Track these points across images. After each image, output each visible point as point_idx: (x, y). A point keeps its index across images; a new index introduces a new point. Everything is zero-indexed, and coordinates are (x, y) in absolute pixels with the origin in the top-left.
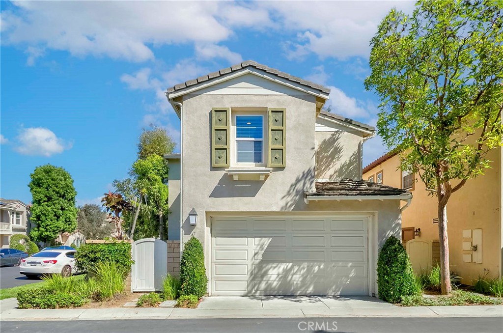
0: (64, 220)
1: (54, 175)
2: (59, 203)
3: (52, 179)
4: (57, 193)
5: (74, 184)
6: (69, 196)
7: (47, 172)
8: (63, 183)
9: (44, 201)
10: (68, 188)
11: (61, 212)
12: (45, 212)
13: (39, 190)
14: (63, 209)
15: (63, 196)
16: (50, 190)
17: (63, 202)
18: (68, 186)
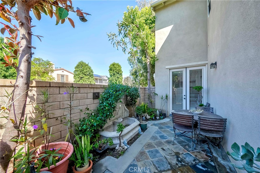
0: (118, 82)
1: (115, 66)
2: (117, 76)
3: (115, 67)
4: (116, 72)
5: (121, 69)
6: (120, 73)
7: (113, 65)
8: (118, 68)
9: (113, 75)
10: (120, 70)
11: (117, 79)
12: (113, 79)
13: (111, 71)
14: (118, 78)
15: (118, 73)
16: (114, 71)
17: (118, 75)
18: (119, 69)
